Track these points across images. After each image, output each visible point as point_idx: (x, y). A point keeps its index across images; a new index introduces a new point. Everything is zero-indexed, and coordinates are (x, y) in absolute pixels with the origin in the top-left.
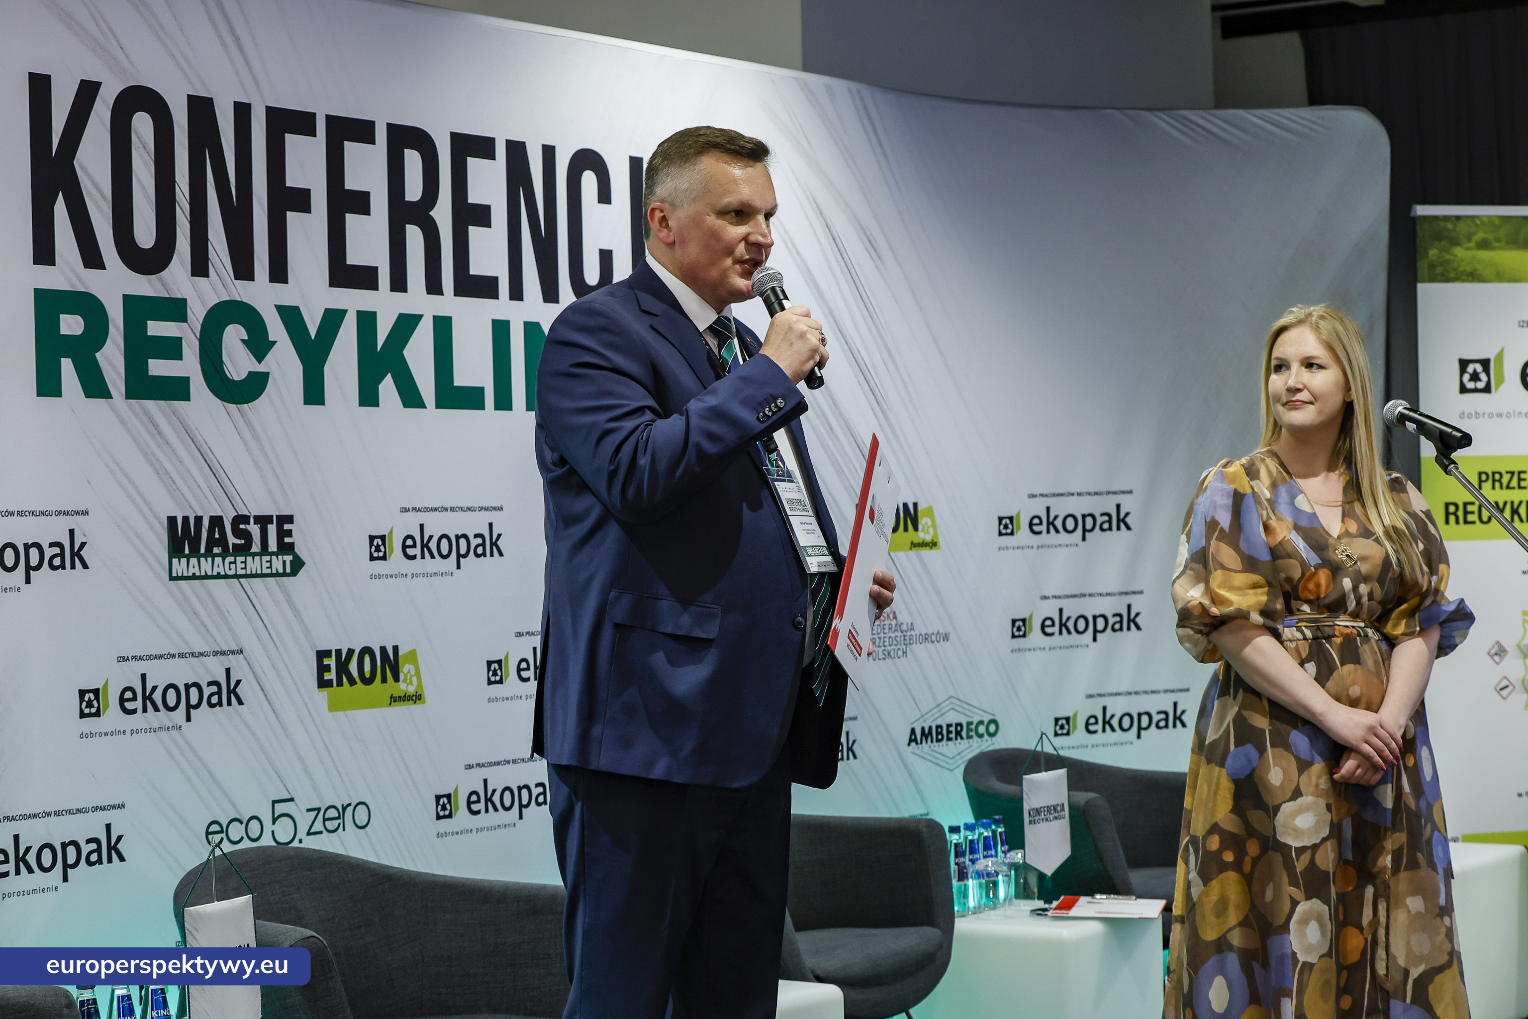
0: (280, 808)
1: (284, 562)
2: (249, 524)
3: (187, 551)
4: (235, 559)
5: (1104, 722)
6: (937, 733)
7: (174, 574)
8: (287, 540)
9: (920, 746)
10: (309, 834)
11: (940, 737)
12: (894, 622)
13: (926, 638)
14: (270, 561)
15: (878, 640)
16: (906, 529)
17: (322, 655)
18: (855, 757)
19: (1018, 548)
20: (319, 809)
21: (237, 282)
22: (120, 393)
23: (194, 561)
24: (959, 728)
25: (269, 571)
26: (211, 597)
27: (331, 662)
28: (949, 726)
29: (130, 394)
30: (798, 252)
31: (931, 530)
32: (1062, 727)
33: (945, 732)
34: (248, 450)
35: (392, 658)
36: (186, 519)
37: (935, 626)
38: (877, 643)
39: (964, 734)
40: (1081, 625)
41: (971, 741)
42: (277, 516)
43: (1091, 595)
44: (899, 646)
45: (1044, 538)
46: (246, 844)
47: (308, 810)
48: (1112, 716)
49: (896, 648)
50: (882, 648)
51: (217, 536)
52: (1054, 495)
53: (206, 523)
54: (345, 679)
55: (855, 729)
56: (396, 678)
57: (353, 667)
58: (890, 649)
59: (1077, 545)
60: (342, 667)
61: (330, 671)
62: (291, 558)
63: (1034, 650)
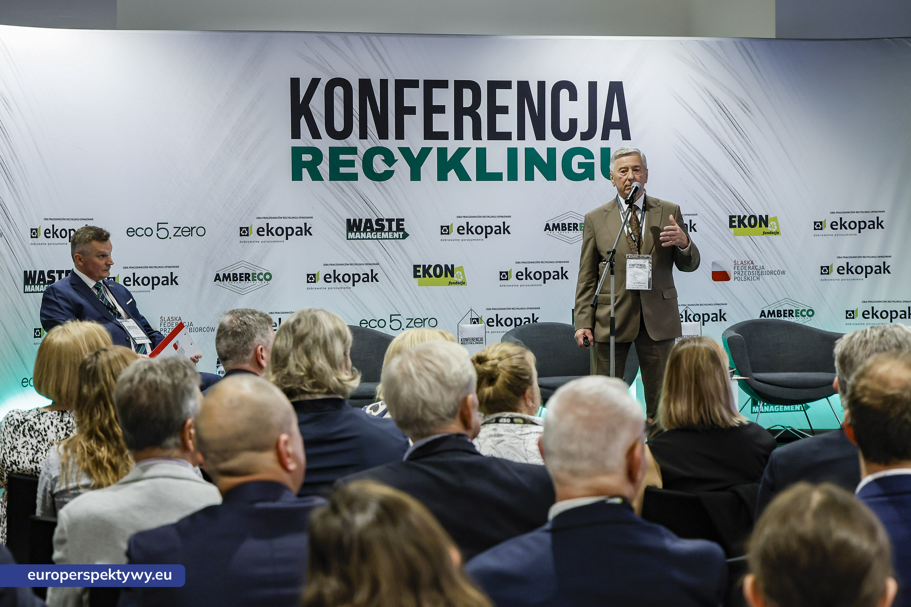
0: (393, 318)
1: (399, 235)
2: (383, 221)
3: (355, 230)
4: (377, 233)
5: (873, 314)
6: (778, 313)
7: (349, 238)
8: (401, 227)
9: (767, 318)
10: (407, 327)
11: (780, 315)
12: (752, 265)
13: (771, 273)
14: (393, 234)
15: (741, 273)
16: (760, 226)
17: (415, 267)
18: (725, 320)
19: (824, 235)
20: (412, 319)
21: (380, 140)
22: (327, 179)
23: (358, 234)
24: (791, 312)
25: (392, 237)
26: (366, 246)
27: (421, 269)
28: (784, 311)
29: (331, 179)
30: (694, 112)
31: (776, 227)
32: (850, 315)
33: (782, 313)
34: (384, 197)
35: (450, 269)
36: (355, 220)
37: (776, 267)
39: (793, 314)
40: (859, 270)
41: (798, 318)
42: (396, 219)
43: (863, 257)
44: (755, 275)
45: (839, 231)
46: (377, 329)
47: (407, 319)
48: (877, 311)
49: (753, 276)
50: (744, 276)
51: (368, 225)
52: (844, 212)
53: (364, 221)
54: (427, 275)
55: (724, 309)
56: (452, 276)
57: (431, 271)
58: (749, 276)
59: (856, 235)
60: (426, 271)
61: (420, 272)
62: (403, 233)
63: (834, 280)
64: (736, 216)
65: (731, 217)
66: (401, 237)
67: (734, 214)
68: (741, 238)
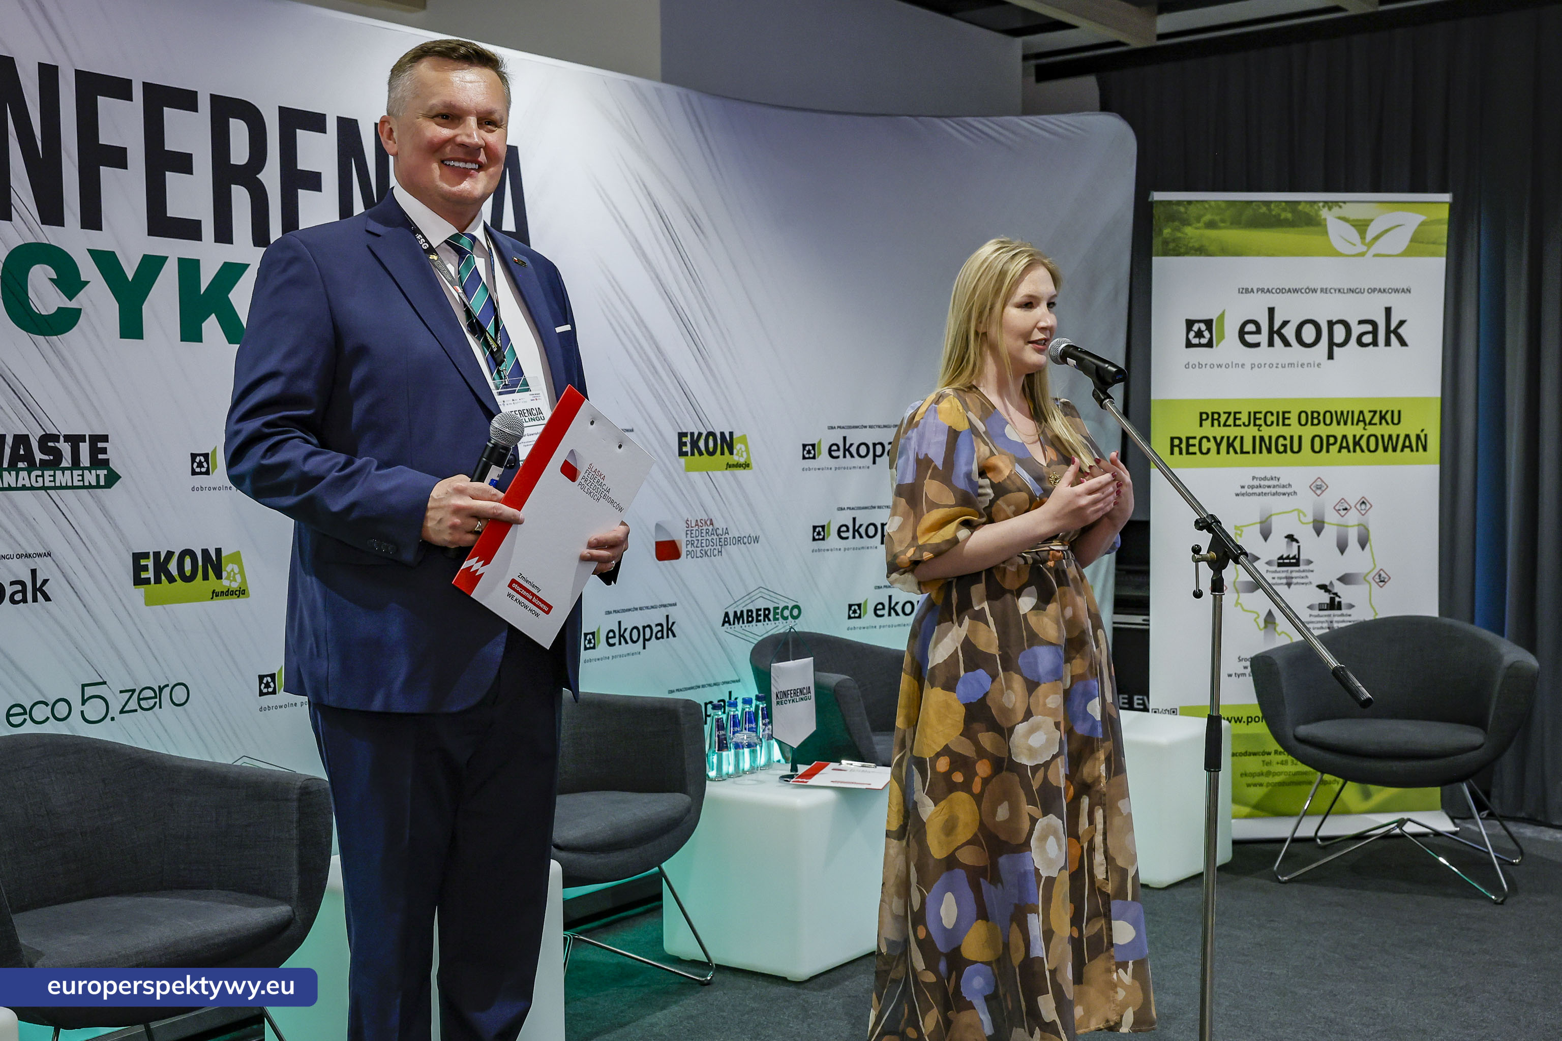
0: (89, 691)
1: (98, 476)
2: (59, 442)
4: (43, 473)
5: (890, 608)
6: (748, 616)
8: (100, 456)
9: (733, 626)
10: (122, 712)
11: (750, 619)
12: (711, 528)
13: (739, 540)
14: (83, 475)
15: (696, 542)
16: (722, 453)
17: (137, 557)
18: (674, 636)
19: (819, 469)
20: (133, 691)
21: (44, 227)
24: (767, 612)
25: (81, 484)
26: (15, 506)
27: (150, 563)
28: (758, 610)
30: (626, 226)
31: (745, 454)
32: (855, 612)
33: (754, 615)
34: (57, 376)
35: (214, 559)
37: (747, 530)
38: (695, 545)
39: (771, 617)
40: (871, 531)
41: (777, 622)
42: (90, 435)
43: (879, 507)
44: (715, 547)
45: (841, 462)
46: (50, 725)
47: (121, 692)
48: (897, 603)
49: (712, 548)
50: (700, 548)
51: (22, 452)
52: (850, 427)
53: (9, 440)
54: (163, 577)
55: (675, 614)
56: (219, 576)
57: (173, 567)
58: (707, 548)
59: (868, 467)
60: (161, 567)
61: (147, 570)
62: (105, 472)
63: (832, 550)
64: (687, 433)
65: (682, 435)
66: (102, 483)
67: (685, 431)
68: (695, 476)
